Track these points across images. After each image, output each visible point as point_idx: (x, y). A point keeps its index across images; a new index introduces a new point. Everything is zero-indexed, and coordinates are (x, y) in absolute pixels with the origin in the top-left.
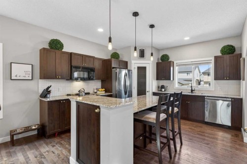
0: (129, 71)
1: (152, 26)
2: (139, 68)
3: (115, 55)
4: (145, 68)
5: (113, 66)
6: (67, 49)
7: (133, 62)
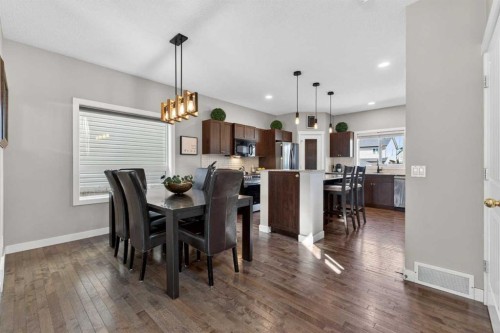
0: (293, 145)
1: (331, 93)
2: (307, 141)
3: (277, 125)
4: (315, 141)
5: (276, 139)
6: (229, 119)
7: (300, 133)
